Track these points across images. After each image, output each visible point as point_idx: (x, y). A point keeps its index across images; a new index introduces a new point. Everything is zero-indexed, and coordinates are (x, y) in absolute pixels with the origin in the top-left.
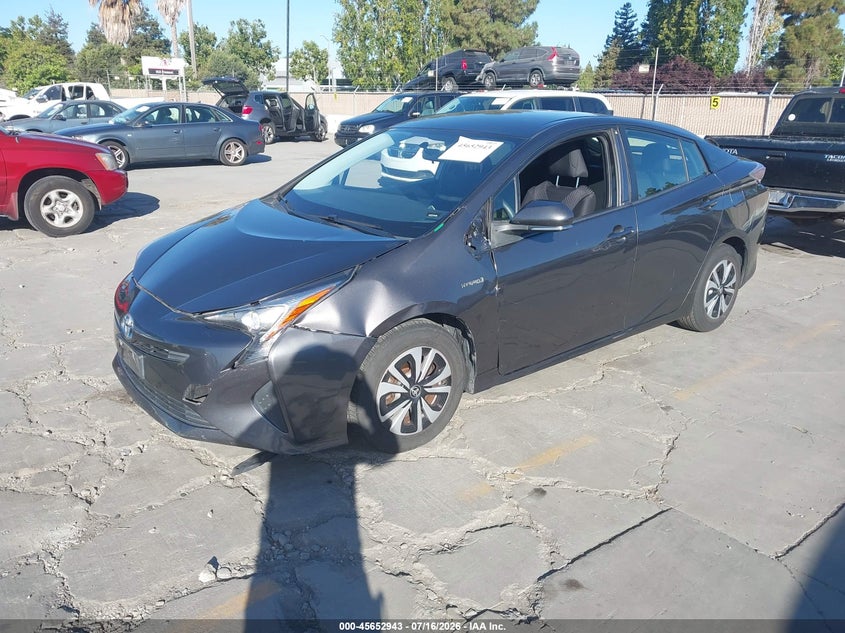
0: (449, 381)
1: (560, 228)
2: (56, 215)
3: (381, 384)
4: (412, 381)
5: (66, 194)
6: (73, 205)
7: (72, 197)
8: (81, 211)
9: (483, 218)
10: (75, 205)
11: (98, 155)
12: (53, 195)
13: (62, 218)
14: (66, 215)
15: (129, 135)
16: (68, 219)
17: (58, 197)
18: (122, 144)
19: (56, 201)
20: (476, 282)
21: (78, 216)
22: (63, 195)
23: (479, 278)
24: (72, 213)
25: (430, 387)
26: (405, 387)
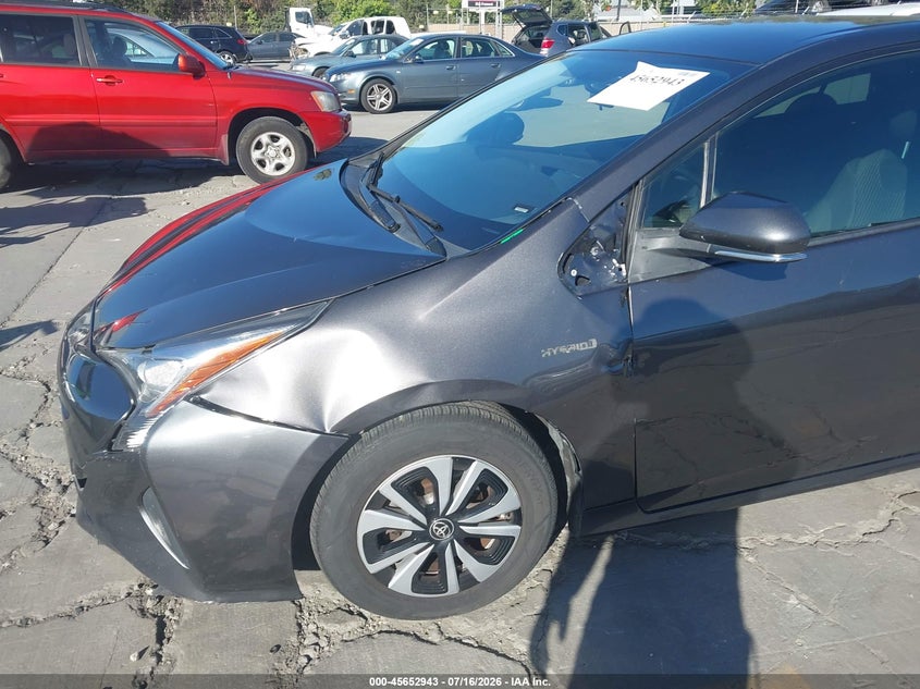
0: (517, 517)
1: (777, 258)
2: (267, 161)
3: (364, 512)
4: (431, 512)
5: (278, 138)
6: (285, 151)
7: (284, 141)
8: (293, 158)
9: (624, 220)
10: (286, 150)
11: (315, 94)
12: (264, 138)
13: (273, 166)
14: (277, 161)
15: (397, 72)
16: (279, 167)
17: (269, 141)
18: (390, 83)
19: (267, 146)
20: (579, 347)
21: (289, 162)
22: (274, 139)
23: (586, 339)
24: (284, 160)
25: (476, 525)
26: (415, 521)
